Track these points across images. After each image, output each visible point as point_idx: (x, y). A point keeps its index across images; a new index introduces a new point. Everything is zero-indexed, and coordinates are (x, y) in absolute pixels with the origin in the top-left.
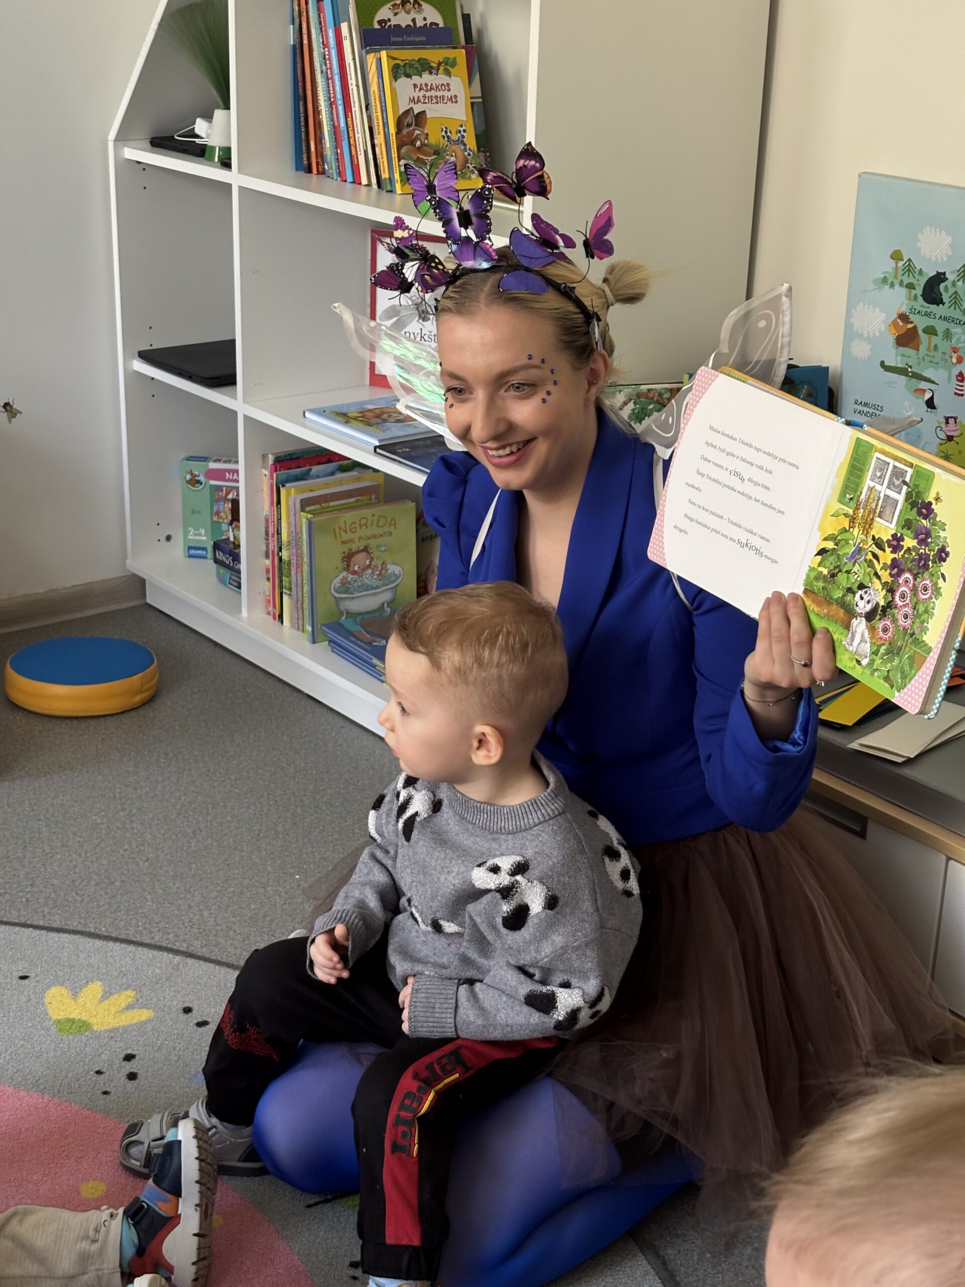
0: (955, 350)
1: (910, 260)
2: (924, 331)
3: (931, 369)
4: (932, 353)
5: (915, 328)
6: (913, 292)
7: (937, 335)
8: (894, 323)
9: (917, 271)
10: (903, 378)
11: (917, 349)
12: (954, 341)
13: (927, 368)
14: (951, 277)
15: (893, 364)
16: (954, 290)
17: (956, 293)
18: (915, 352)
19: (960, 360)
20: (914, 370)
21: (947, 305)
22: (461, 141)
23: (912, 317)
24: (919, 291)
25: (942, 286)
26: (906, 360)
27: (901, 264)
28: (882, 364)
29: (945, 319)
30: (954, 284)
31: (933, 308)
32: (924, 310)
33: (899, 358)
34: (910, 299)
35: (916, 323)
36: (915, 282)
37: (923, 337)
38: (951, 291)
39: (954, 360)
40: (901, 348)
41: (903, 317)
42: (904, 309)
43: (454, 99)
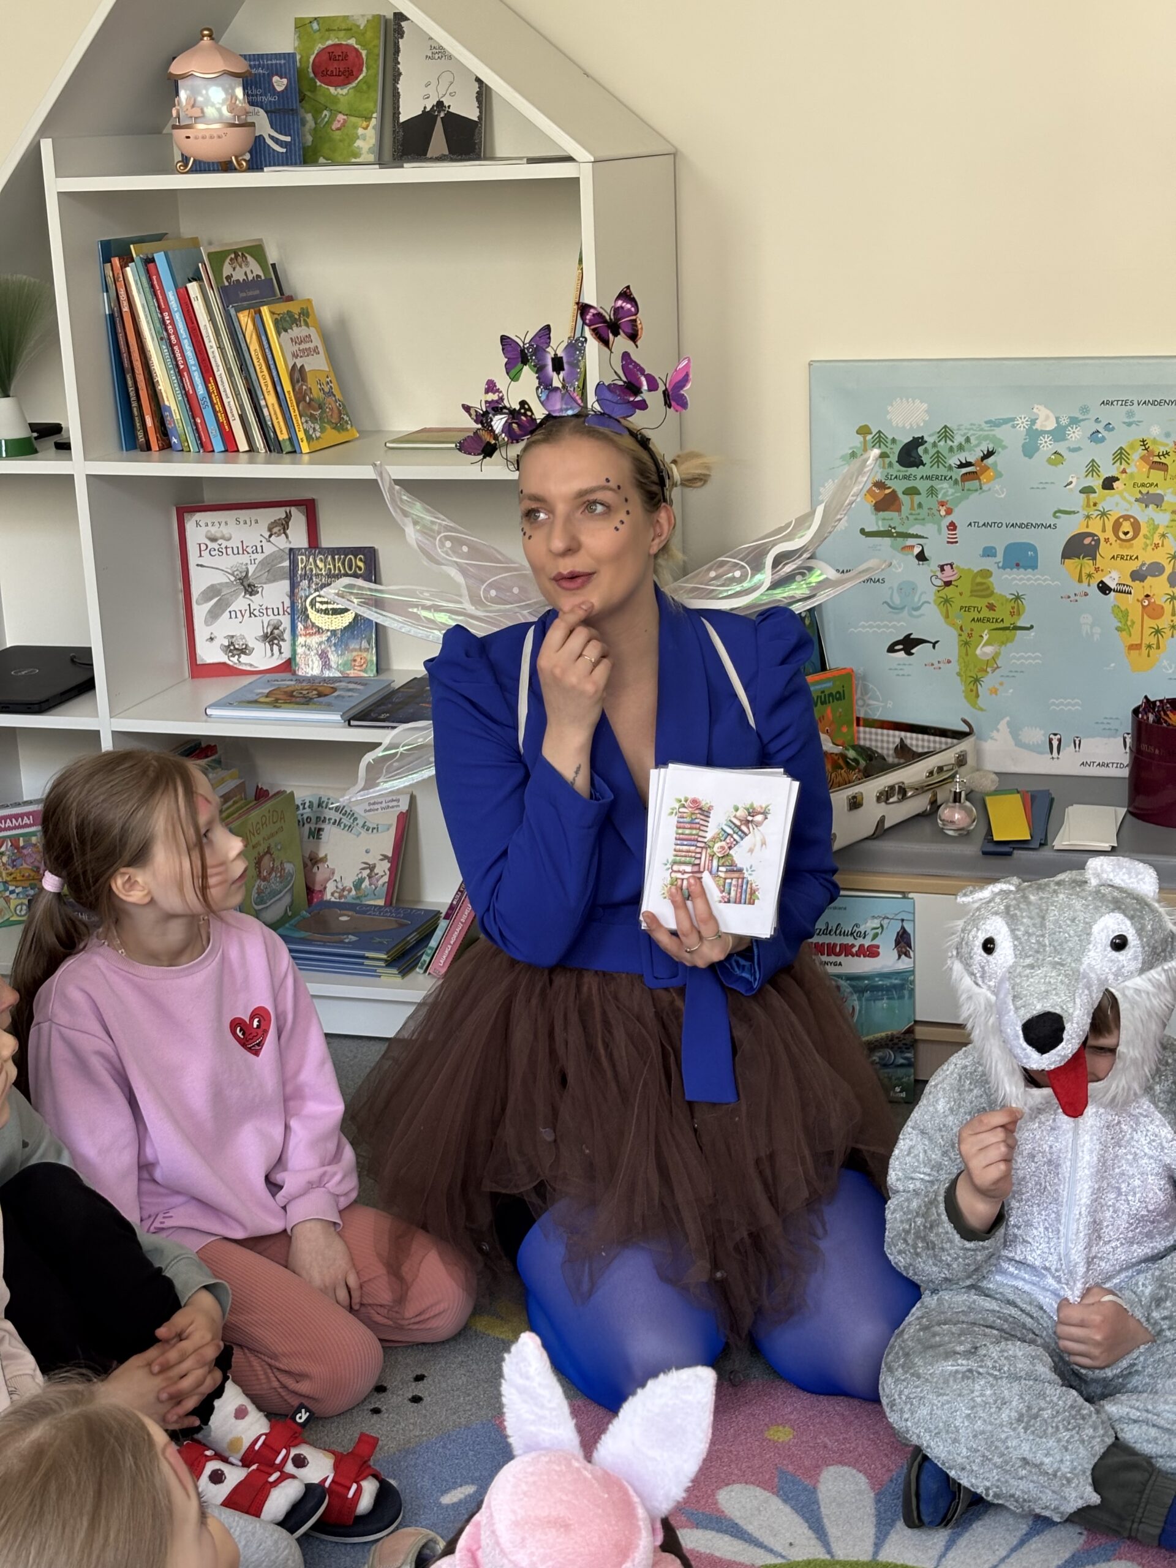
0: (942, 504)
1: (879, 432)
2: (904, 493)
3: (917, 526)
4: (918, 511)
5: (894, 492)
6: (887, 460)
7: (919, 494)
8: (870, 491)
9: (889, 441)
10: (887, 541)
11: (899, 510)
12: (940, 496)
13: (913, 525)
14: (930, 440)
15: (875, 529)
16: (935, 450)
17: (938, 452)
18: (896, 514)
19: (949, 512)
20: (898, 530)
21: (928, 465)
22: (331, 394)
23: (888, 483)
24: (894, 458)
25: (921, 450)
26: (887, 523)
27: (869, 437)
28: (862, 531)
29: (928, 478)
30: (935, 445)
31: (913, 471)
32: (901, 474)
33: (880, 523)
34: (884, 467)
35: (894, 487)
36: (888, 451)
37: (905, 499)
38: (932, 451)
39: (943, 513)
40: (881, 513)
41: (879, 485)
42: (879, 477)
43: (316, 350)
